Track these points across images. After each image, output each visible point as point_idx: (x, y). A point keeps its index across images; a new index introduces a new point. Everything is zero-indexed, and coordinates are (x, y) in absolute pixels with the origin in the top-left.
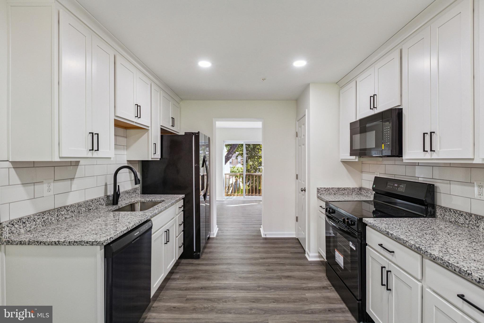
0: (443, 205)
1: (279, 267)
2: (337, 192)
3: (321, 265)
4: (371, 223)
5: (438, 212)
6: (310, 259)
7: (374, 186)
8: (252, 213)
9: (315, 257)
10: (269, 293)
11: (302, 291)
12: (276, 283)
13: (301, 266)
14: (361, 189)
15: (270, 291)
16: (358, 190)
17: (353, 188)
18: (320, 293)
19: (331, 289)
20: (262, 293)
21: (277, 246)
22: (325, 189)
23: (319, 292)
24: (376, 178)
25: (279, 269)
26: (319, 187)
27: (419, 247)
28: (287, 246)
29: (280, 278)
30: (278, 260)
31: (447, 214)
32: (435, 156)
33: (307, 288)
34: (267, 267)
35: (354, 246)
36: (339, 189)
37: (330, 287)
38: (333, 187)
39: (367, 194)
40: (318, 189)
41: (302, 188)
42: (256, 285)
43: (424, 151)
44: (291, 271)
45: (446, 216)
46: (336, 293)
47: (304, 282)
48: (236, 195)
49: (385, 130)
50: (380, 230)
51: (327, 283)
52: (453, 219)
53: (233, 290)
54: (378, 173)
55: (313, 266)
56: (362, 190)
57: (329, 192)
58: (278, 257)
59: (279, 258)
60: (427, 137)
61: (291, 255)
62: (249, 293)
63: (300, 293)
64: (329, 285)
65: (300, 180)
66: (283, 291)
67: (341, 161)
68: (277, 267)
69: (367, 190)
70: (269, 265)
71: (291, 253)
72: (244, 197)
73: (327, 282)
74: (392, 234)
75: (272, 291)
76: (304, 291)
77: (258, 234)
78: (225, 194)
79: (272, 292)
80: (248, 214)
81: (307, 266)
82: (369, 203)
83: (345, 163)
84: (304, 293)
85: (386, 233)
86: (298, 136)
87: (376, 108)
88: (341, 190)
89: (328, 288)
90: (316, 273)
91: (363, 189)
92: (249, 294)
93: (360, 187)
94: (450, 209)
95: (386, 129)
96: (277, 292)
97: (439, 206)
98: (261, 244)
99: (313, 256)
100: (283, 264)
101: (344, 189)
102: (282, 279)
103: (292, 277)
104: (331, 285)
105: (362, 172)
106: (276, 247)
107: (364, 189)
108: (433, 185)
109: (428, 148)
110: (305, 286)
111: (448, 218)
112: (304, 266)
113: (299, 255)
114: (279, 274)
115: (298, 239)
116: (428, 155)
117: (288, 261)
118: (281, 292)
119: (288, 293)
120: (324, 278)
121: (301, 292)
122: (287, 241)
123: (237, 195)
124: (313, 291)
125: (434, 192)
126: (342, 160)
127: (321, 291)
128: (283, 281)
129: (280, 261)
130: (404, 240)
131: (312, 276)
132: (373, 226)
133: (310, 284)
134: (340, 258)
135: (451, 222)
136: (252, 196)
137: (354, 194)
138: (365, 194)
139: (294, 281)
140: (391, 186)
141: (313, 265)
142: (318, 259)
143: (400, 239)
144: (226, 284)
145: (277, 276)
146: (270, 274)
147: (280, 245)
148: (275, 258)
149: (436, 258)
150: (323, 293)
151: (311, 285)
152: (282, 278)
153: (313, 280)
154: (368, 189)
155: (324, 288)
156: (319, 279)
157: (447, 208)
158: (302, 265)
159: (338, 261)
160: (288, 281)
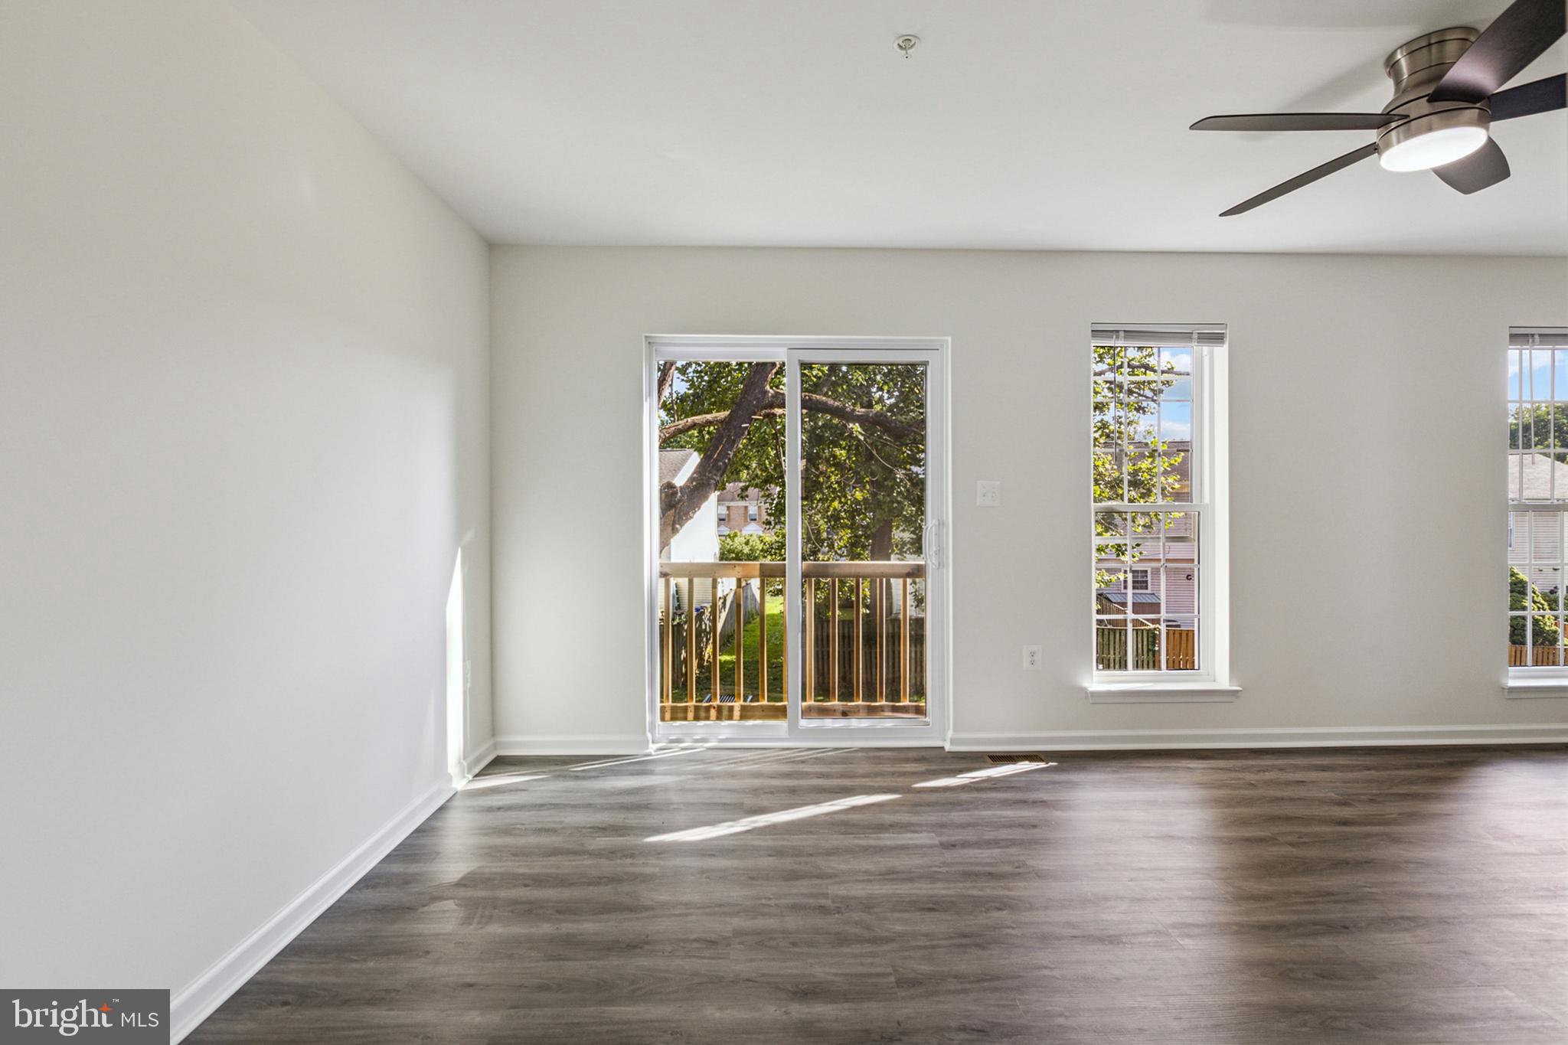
48: (737, 713)
72: (793, 727)
78: (658, 705)
123: (743, 708)
136: (845, 714)
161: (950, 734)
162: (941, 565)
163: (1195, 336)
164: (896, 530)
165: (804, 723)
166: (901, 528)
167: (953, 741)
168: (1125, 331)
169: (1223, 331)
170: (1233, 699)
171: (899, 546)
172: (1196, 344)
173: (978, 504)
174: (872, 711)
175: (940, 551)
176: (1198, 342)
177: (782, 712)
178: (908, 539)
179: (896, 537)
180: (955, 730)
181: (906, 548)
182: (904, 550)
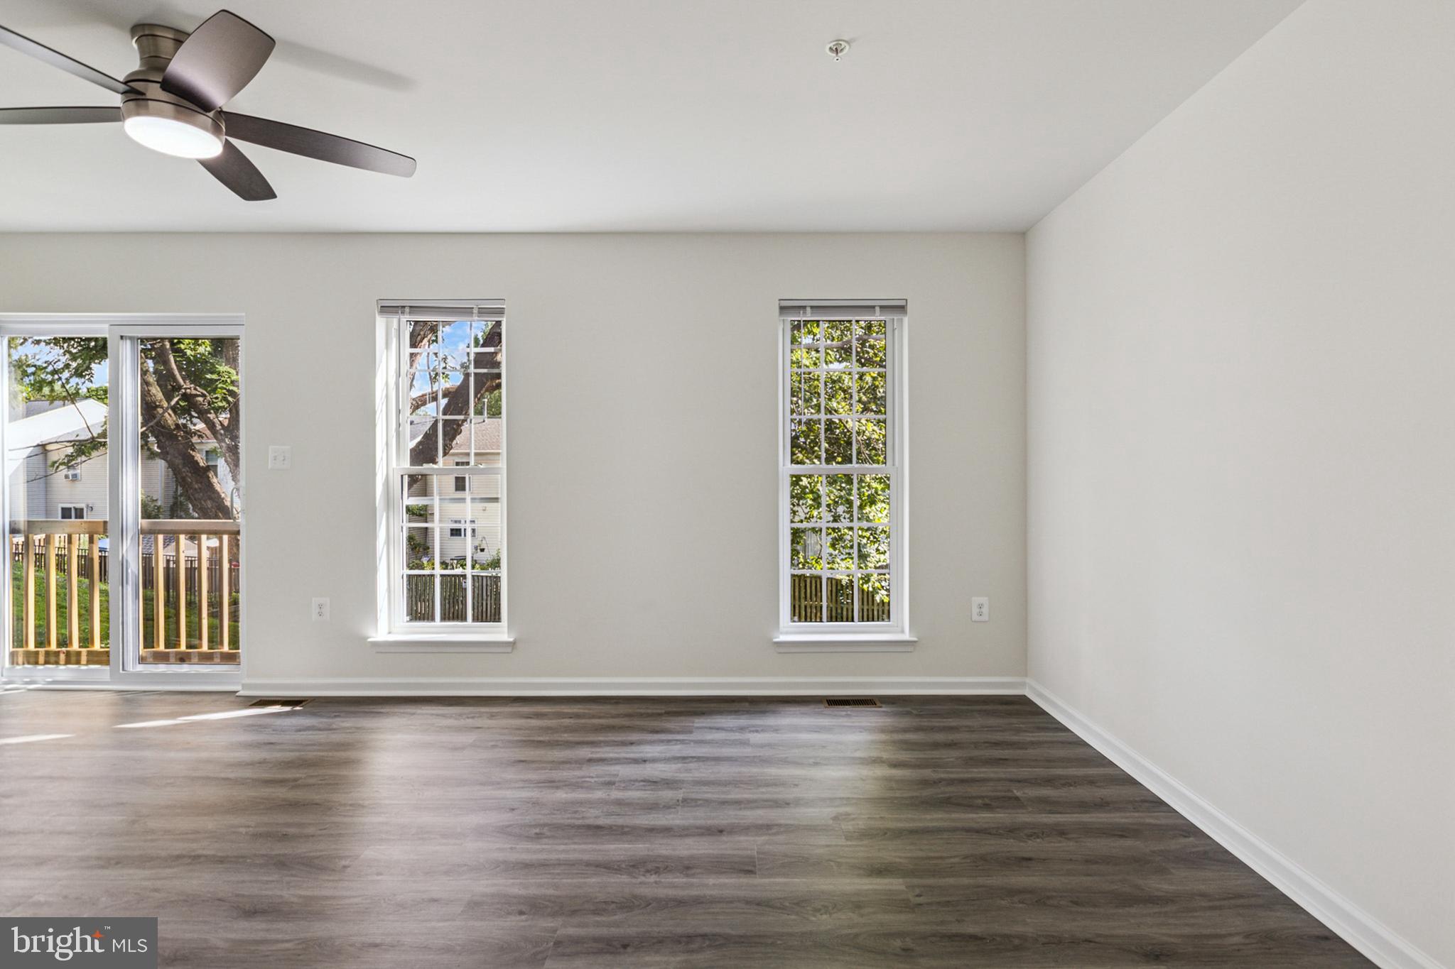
78: (8, 651)
163: (475, 311)
168: (411, 307)
169: (502, 306)
170: (509, 650)
172: (476, 318)
173: (270, 467)
176: (478, 317)
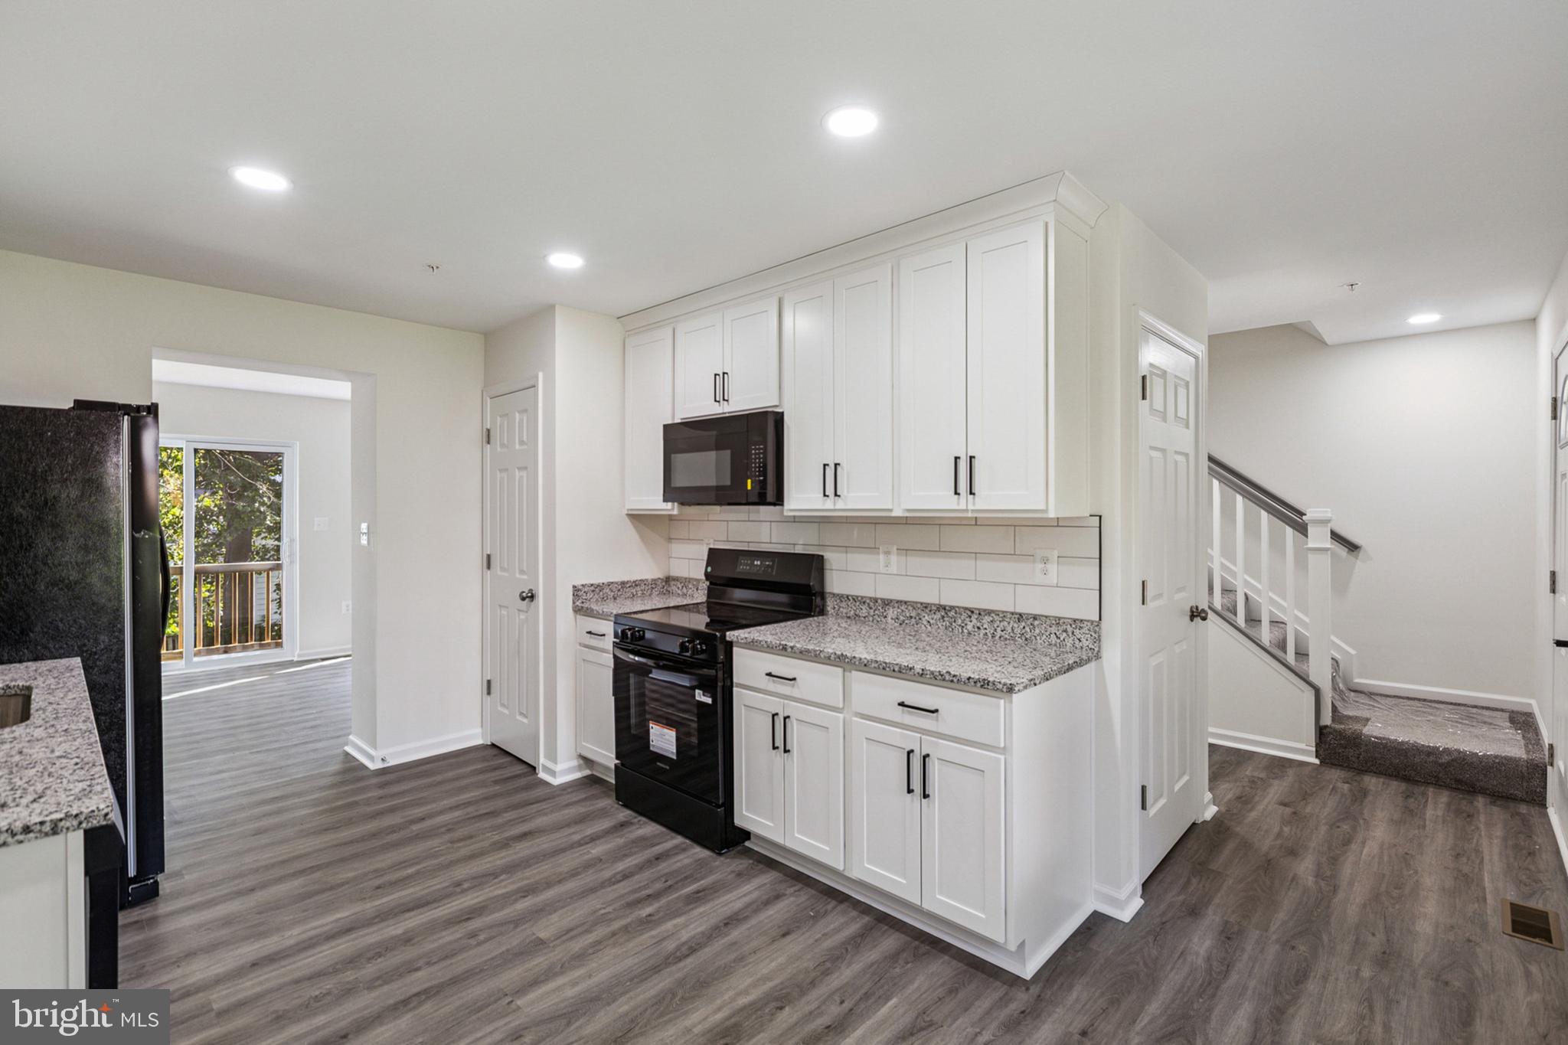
0: (836, 591)
1: (486, 823)
2: (619, 594)
3: (591, 786)
4: (746, 638)
5: (830, 604)
6: (556, 781)
7: (709, 569)
8: (266, 709)
9: (570, 770)
10: (498, 886)
11: (577, 850)
12: (502, 858)
13: (544, 803)
14: (668, 580)
15: (496, 880)
16: (664, 584)
17: (653, 580)
18: (621, 837)
19: (639, 821)
20: (479, 893)
21: (439, 778)
22: (592, 588)
23: (617, 837)
24: (711, 551)
25: (486, 828)
26: (578, 583)
27: (842, 654)
28: (471, 771)
29: (505, 844)
30: (470, 809)
31: (843, 604)
32: (840, 504)
33: (587, 840)
34: (447, 837)
35: (709, 695)
36: (623, 583)
37: (636, 818)
38: (612, 581)
39: (685, 590)
40: (576, 590)
41: (524, 592)
42: (447, 884)
43: (825, 495)
44: (523, 820)
45: (841, 609)
46: (653, 824)
47: (572, 830)
49: (753, 452)
50: (768, 647)
51: (625, 814)
52: (852, 612)
53: (379, 922)
54: (712, 541)
55: (572, 792)
56: (672, 583)
57: (601, 593)
58: (464, 804)
59: (469, 804)
60: (830, 472)
61: (498, 787)
62: (439, 907)
63: (577, 854)
64: (631, 816)
65: (503, 569)
66: (531, 868)
67: (628, 515)
68: (476, 825)
69: (686, 582)
70: (449, 830)
71: (496, 782)
72: (188, 661)
73: (623, 812)
74: (792, 648)
75: (502, 877)
76: (582, 848)
77: (348, 765)
79: (503, 881)
80: (252, 718)
81: (557, 799)
82: (689, 610)
83: (639, 519)
84: (585, 851)
85: (781, 647)
86: (492, 440)
87: (727, 401)
88: (628, 585)
89: (632, 821)
90: (588, 803)
91: (674, 580)
92: (441, 909)
93: (666, 574)
94: (847, 597)
95: (755, 449)
96: (519, 875)
97: (830, 593)
98: (379, 787)
99: (566, 770)
100: (493, 814)
101: (636, 584)
102: (511, 846)
103: (536, 832)
104: (636, 815)
105: (670, 540)
106: (440, 783)
107: (676, 579)
108: (822, 556)
109: (830, 490)
110: (579, 837)
111: (845, 611)
112: (549, 801)
113: (523, 781)
114: (497, 838)
115: (493, 745)
116: (829, 504)
117: (500, 803)
118: (528, 870)
119: (547, 867)
120: (612, 807)
121: (578, 852)
122: (462, 759)
124: (603, 840)
125: (823, 569)
126: (630, 512)
127: (622, 833)
128: (518, 847)
129: (477, 811)
130: (815, 651)
131: (583, 813)
132: (752, 642)
133: (589, 830)
134: (667, 737)
135: (849, 617)
137: (655, 593)
138: (679, 592)
139: (545, 838)
140: (747, 565)
141: (569, 790)
142: (577, 775)
143: (808, 651)
144: (343, 920)
145: (494, 843)
146: (472, 847)
147: (450, 774)
148: (457, 807)
149: (868, 661)
150: (627, 836)
151: (592, 831)
152: (510, 843)
153: (590, 820)
154: (686, 578)
155: (623, 825)
156: (603, 813)
157: (842, 596)
158: (544, 800)
159: (658, 747)
160: (530, 843)
161: (298, 652)
162: (292, 562)
164: (257, 536)
165: (196, 659)
166: (263, 535)
167: (299, 656)
171: (261, 554)
174: (245, 648)
175: (292, 555)
177: (180, 655)
178: (272, 547)
179: (256, 544)
180: (300, 650)
181: (269, 555)
182: (267, 557)
